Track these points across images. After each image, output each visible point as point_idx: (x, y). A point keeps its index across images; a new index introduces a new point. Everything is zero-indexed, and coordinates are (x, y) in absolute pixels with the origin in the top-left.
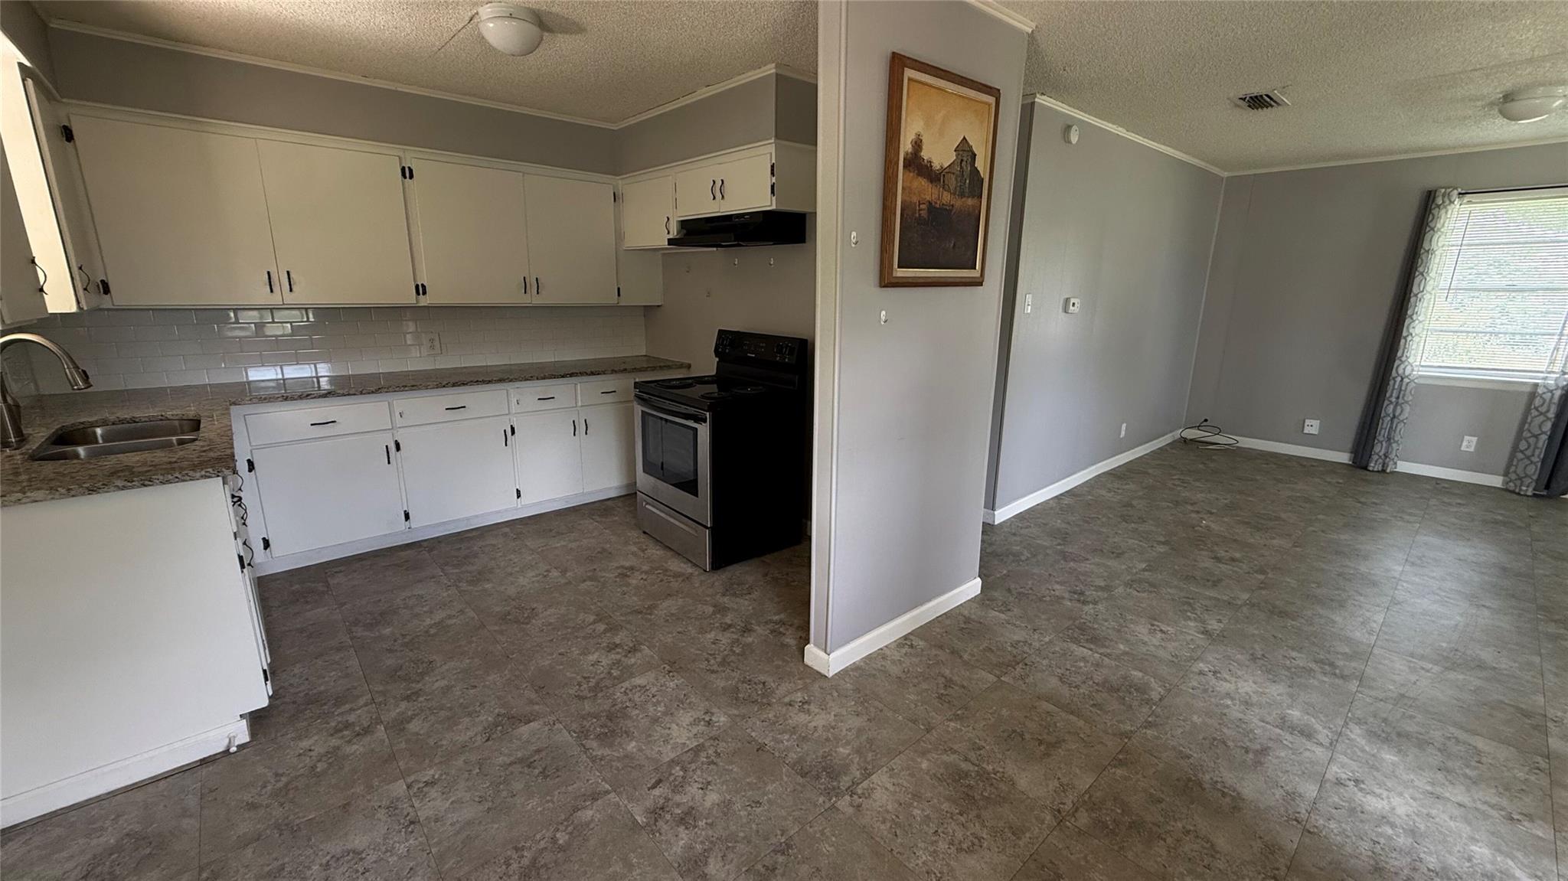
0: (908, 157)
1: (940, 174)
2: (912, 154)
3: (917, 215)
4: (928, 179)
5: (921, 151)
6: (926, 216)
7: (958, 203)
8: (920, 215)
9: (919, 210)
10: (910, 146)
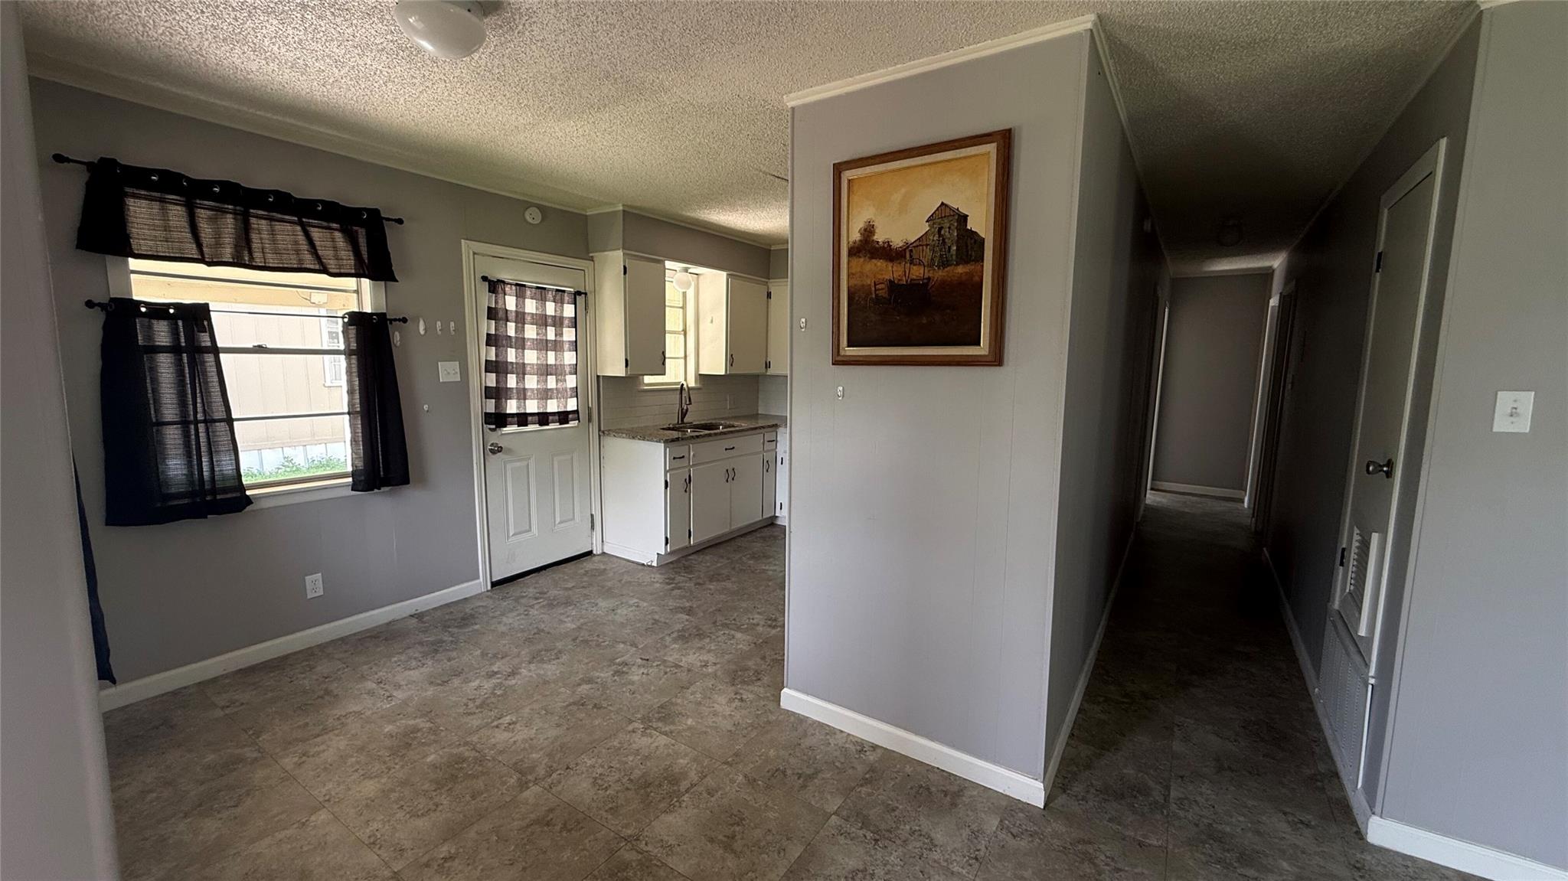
0: (856, 245)
1: (905, 250)
2: (860, 241)
3: (874, 296)
4: (884, 259)
5: (874, 235)
6: (886, 296)
7: (939, 274)
8: (876, 295)
9: (876, 290)
10: (859, 235)
